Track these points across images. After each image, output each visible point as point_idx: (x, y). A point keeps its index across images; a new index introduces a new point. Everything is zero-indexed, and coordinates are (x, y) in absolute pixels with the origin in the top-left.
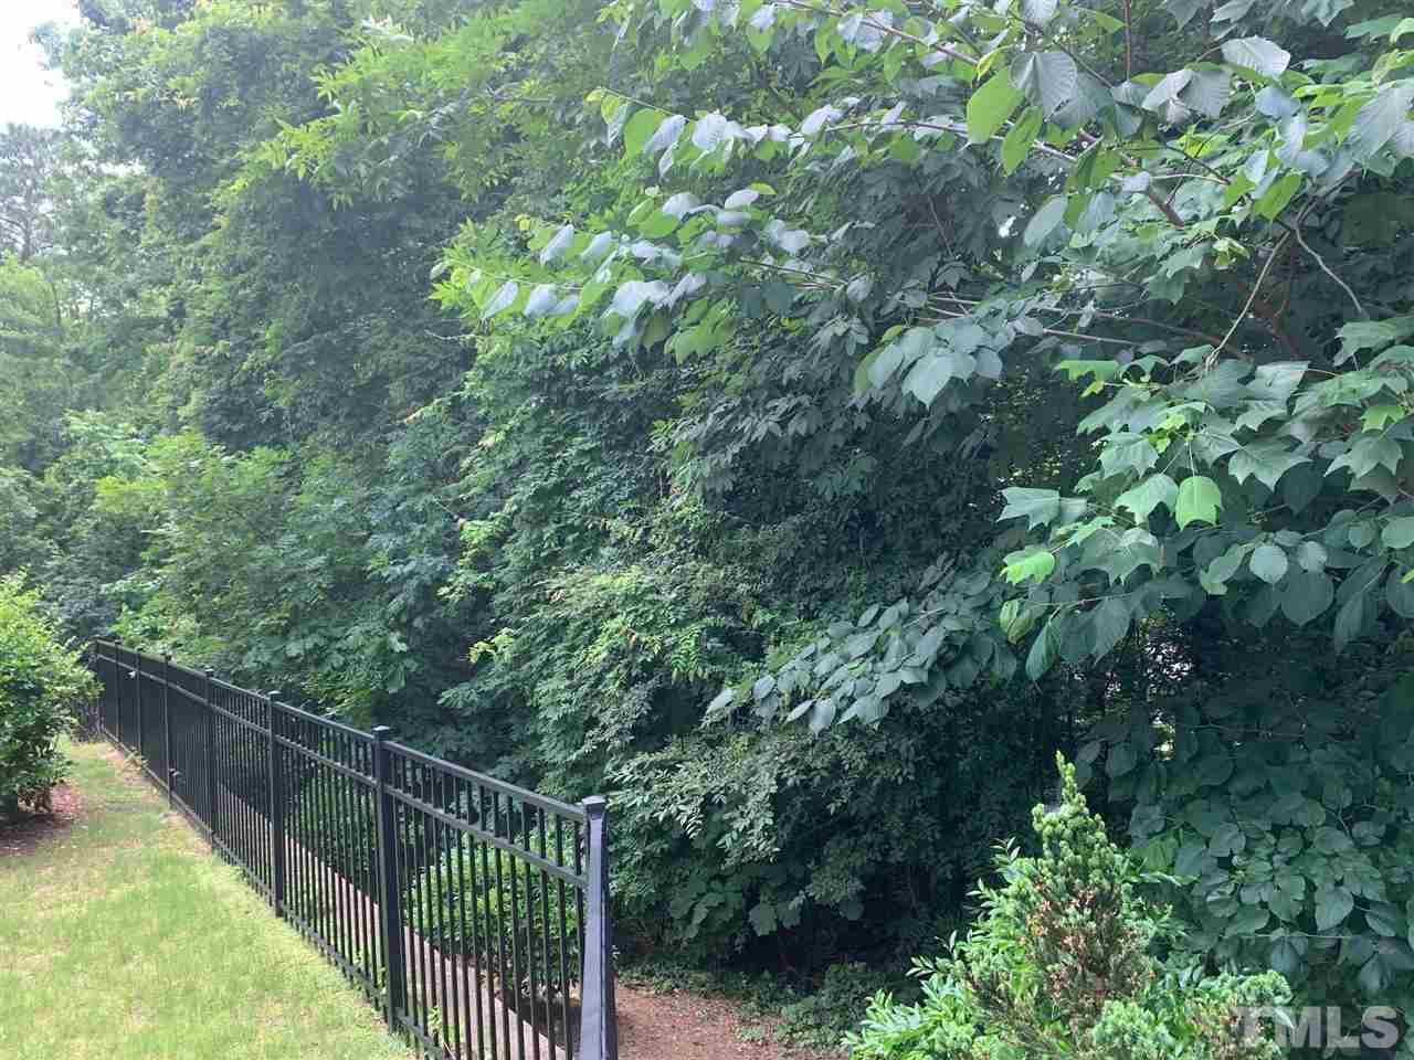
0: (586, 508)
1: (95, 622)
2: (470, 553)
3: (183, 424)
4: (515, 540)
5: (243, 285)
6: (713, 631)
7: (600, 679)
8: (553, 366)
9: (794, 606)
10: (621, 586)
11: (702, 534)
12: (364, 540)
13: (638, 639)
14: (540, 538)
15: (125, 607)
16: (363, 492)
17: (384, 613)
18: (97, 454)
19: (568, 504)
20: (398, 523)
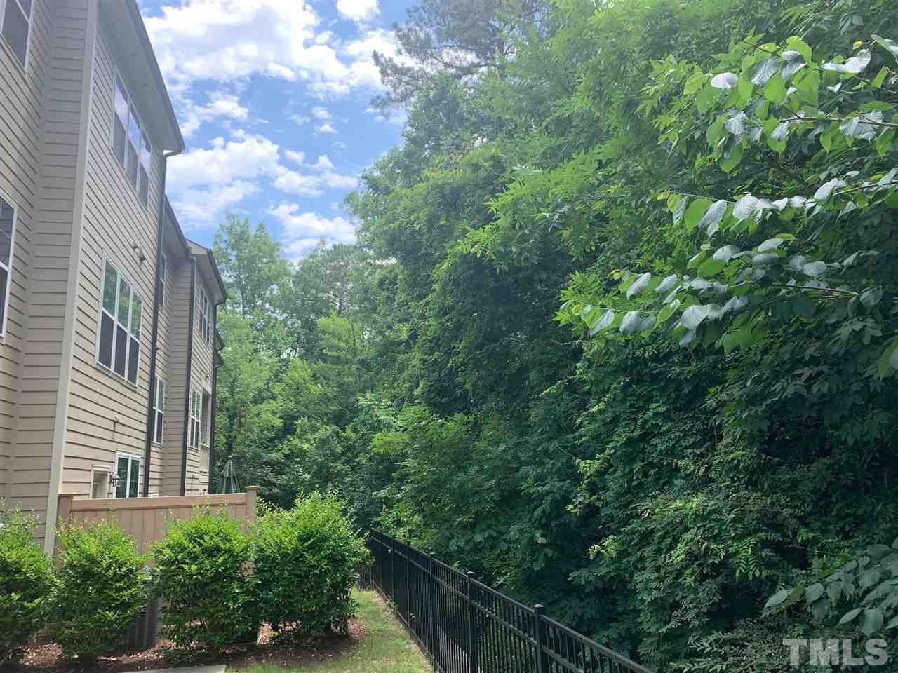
0: (661, 451)
1: (368, 514)
2: (585, 481)
3: (416, 399)
4: (614, 472)
5: (448, 321)
6: (766, 544)
7: (679, 574)
8: (633, 357)
9: (831, 527)
10: (692, 508)
11: (750, 471)
12: (517, 470)
13: (707, 547)
14: (631, 471)
15: (384, 507)
16: (515, 440)
17: (530, 518)
18: (371, 416)
19: (649, 449)
20: (537, 459)
